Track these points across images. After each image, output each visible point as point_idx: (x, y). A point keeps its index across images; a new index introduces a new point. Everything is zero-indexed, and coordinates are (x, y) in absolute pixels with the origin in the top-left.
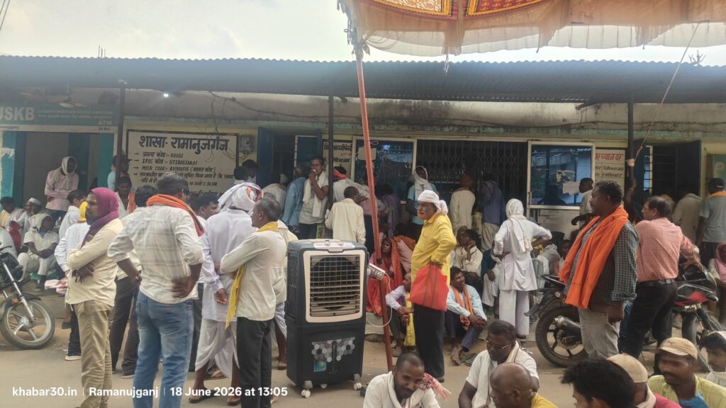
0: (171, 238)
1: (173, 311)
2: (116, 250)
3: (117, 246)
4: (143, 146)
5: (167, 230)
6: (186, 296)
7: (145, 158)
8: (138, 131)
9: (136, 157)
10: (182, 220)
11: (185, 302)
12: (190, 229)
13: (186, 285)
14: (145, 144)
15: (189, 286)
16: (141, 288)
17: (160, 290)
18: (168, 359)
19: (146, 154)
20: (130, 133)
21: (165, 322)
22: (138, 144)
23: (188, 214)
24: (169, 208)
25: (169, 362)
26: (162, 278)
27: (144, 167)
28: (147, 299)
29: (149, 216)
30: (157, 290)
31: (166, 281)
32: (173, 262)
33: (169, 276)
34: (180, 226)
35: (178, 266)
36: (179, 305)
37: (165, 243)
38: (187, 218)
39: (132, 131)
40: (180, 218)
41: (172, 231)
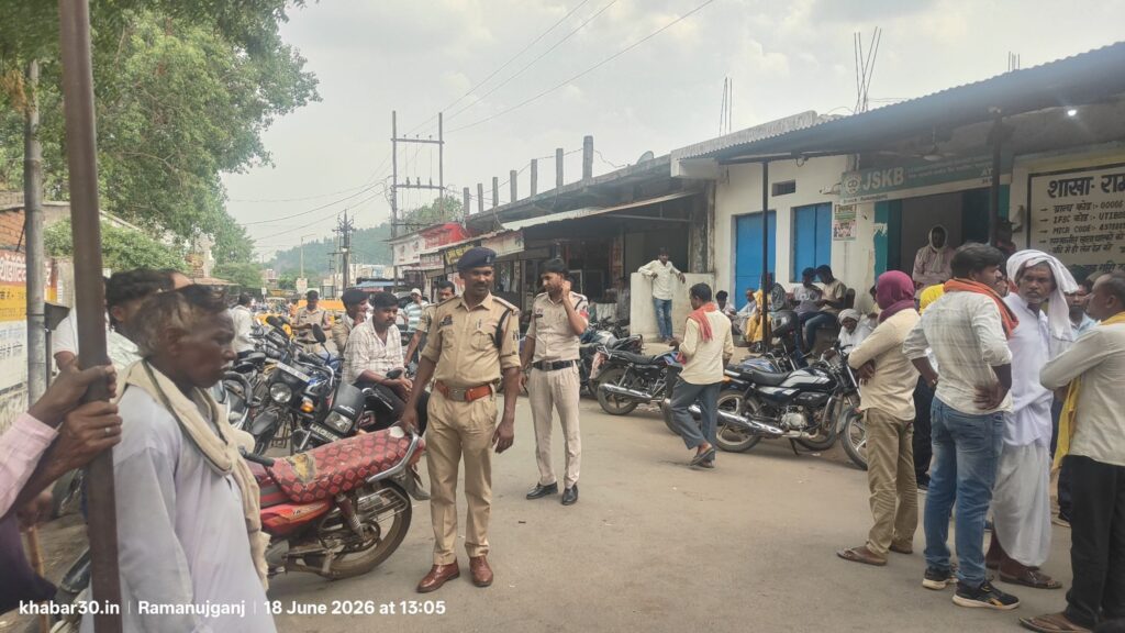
0: (968, 329)
1: (973, 424)
2: (910, 346)
3: (912, 340)
4: (1054, 197)
5: (963, 321)
6: (996, 407)
7: (1058, 214)
8: (1046, 174)
9: (1043, 215)
10: (982, 308)
11: (991, 415)
12: (991, 319)
13: (995, 393)
14: (1056, 193)
15: (999, 395)
16: (937, 393)
17: (959, 395)
18: (965, 482)
19: (1058, 209)
20: (1033, 180)
21: (964, 435)
22: (1047, 194)
23: (993, 301)
24: (968, 293)
25: (967, 486)
26: (961, 382)
27: (1056, 230)
28: (942, 406)
29: (943, 304)
30: (955, 395)
31: (967, 385)
32: (973, 362)
33: (970, 380)
34: (979, 317)
35: (982, 367)
36: (984, 417)
37: (963, 338)
38: (990, 306)
39: (1038, 175)
40: (980, 306)
41: (970, 322)
